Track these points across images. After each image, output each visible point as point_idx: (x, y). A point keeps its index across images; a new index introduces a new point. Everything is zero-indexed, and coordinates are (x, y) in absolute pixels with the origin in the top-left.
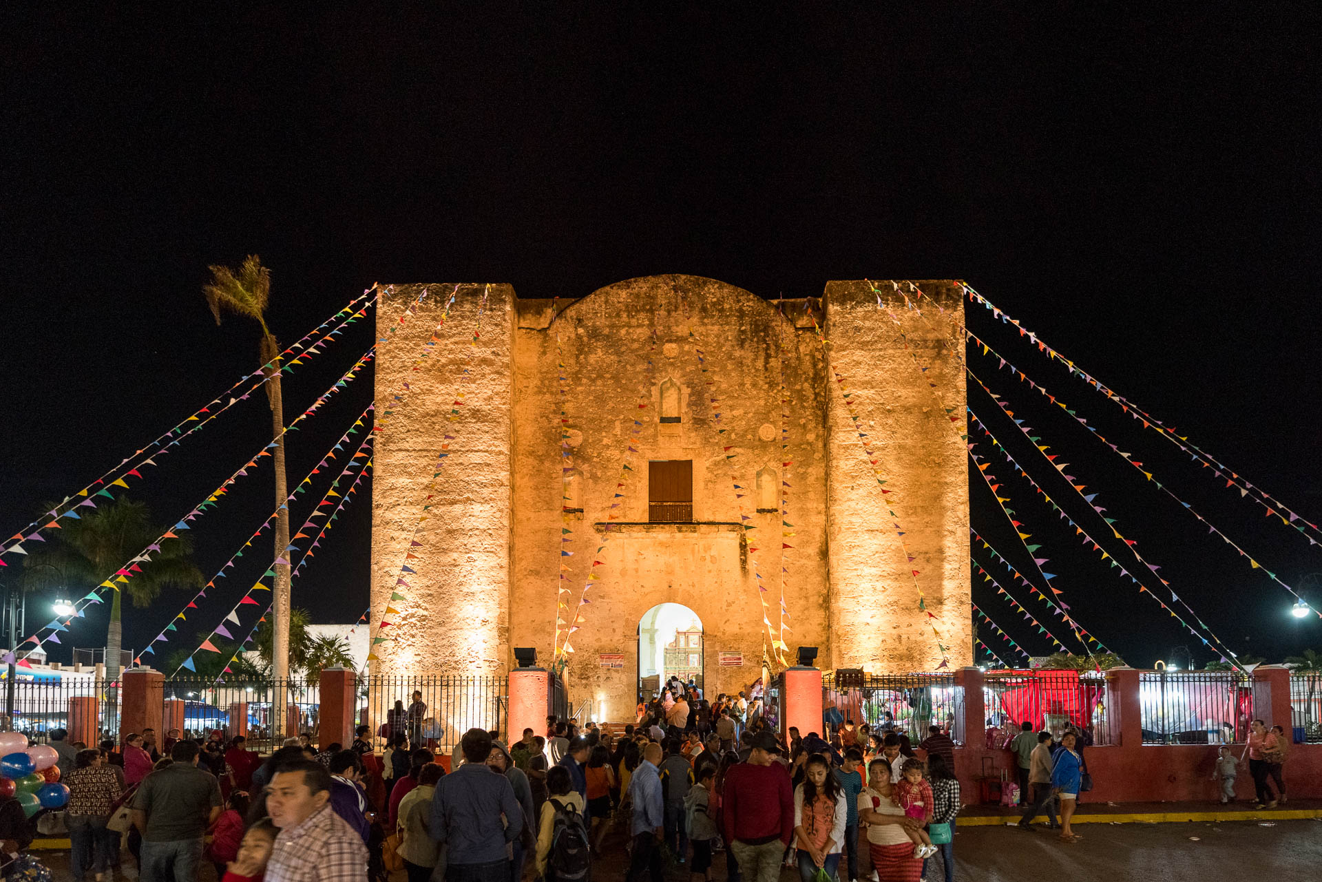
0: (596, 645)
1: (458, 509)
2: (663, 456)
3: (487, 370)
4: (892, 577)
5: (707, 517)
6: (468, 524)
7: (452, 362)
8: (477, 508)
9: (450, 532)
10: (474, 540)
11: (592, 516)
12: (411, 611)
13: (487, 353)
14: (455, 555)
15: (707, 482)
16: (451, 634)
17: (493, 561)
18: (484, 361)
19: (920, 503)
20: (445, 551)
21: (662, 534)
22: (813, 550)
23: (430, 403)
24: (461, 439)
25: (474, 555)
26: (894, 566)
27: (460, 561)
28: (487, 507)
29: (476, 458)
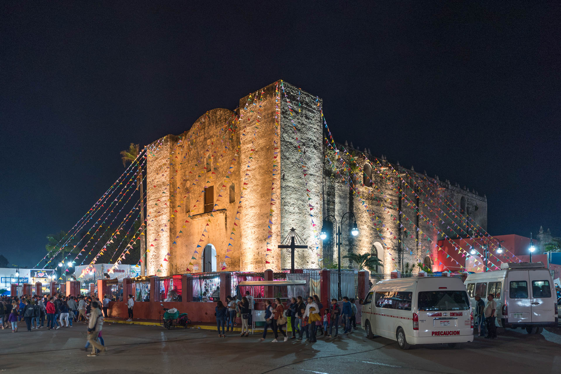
2: (207, 186)
4: (257, 227)
5: (217, 208)
6: (162, 222)
7: (159, 167)
9: (159, 226)
11: (192, 213)
15: (217, 193)
17: (167, 234)
18: (165, 164)
19: (266, 192)
24: (161, 193)
25: (163, 233)
26: (257, 221)
27: (161, 235)
28: (166, 216)
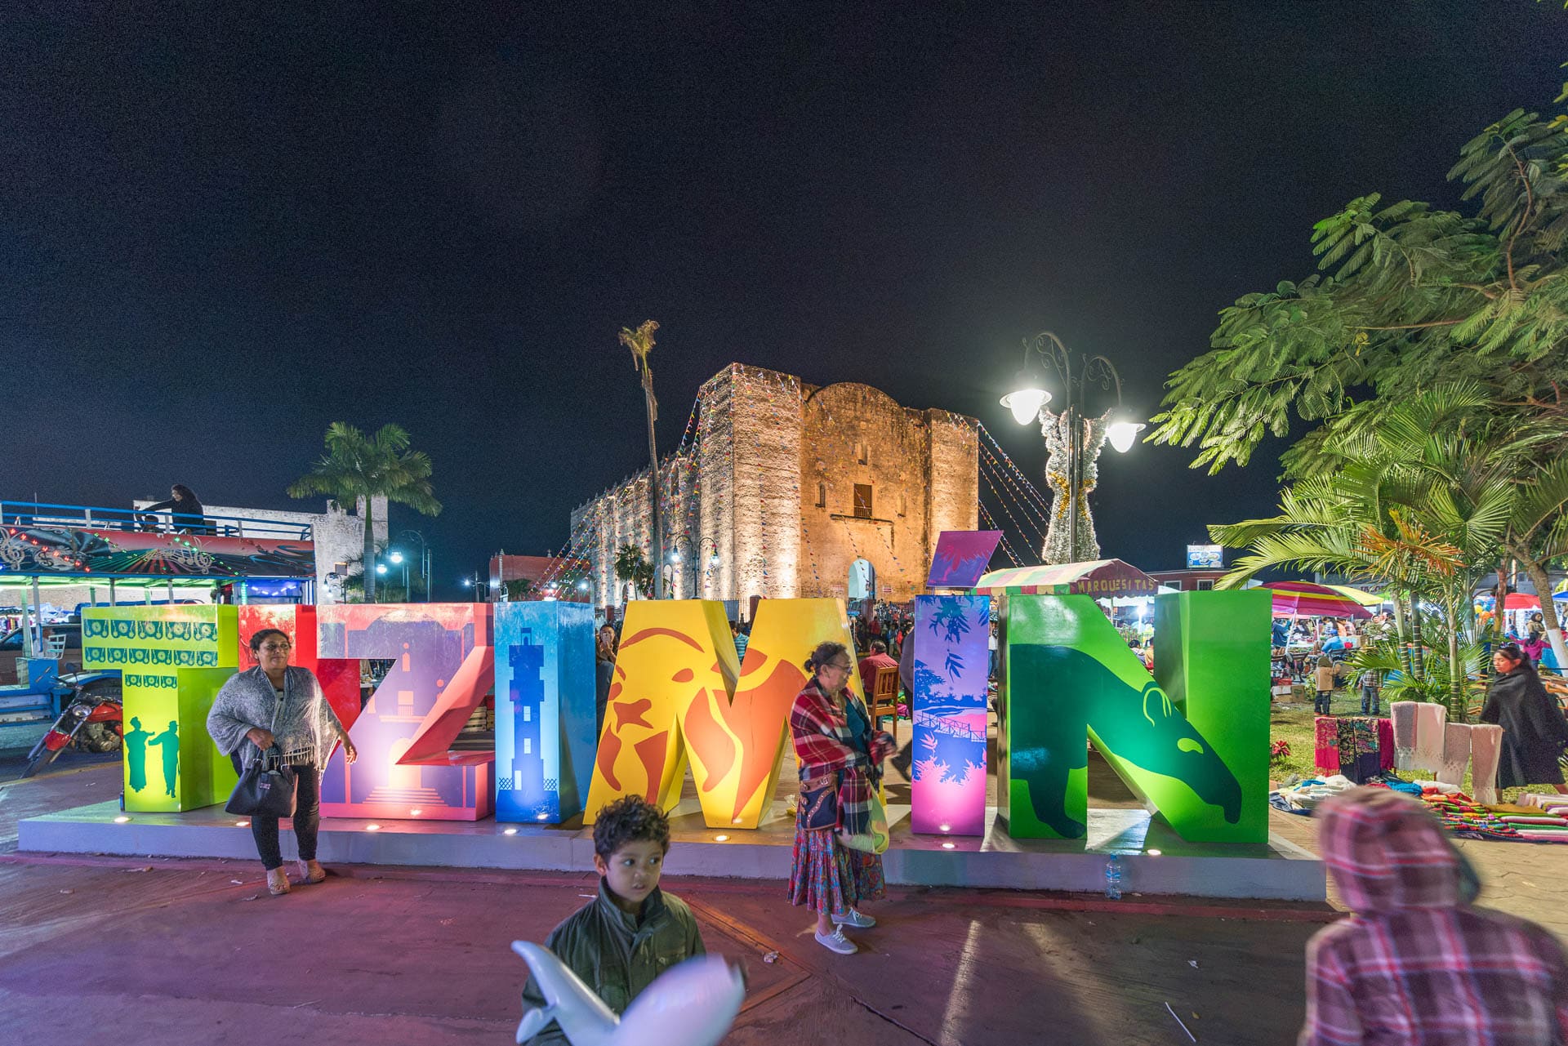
0: (831, 580)
1: (776, 501)
2: (860, 482)
3: (790, 425)
5: (878, 517)
6: (782, 510)
7: (772, 417)
8: (785, 502)
9: (773, 514)
10: (785, 519)
11: (829, 510)
12: (755, 557)
13: (789, 414)
14: (775, 527)
15: (879, 498)
16: (775, 571)
17: (793, 532)
18: (788, 419)
20: (771, 525)
21: (861, 524)
22: (919, 537)
23: (762, 439)
24: (778, 462)
25: (785, 528)
27: (778, 531)
28: (790, 502)
29: (785, 474)
